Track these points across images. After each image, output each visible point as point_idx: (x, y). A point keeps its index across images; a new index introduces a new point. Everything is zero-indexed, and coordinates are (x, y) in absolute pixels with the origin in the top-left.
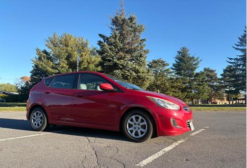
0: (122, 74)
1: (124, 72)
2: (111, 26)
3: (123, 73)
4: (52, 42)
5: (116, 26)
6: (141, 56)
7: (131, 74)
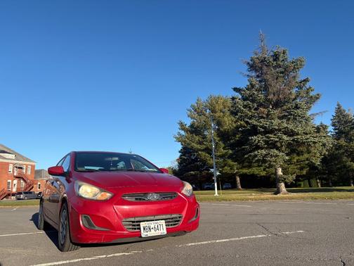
0: (265, 141)
1: (268, 137)
2: (248, 73)
3: (264, 139)
4: (195, 111)
5: (256, 71)
6: (297, 107)
7: (280, 139)
